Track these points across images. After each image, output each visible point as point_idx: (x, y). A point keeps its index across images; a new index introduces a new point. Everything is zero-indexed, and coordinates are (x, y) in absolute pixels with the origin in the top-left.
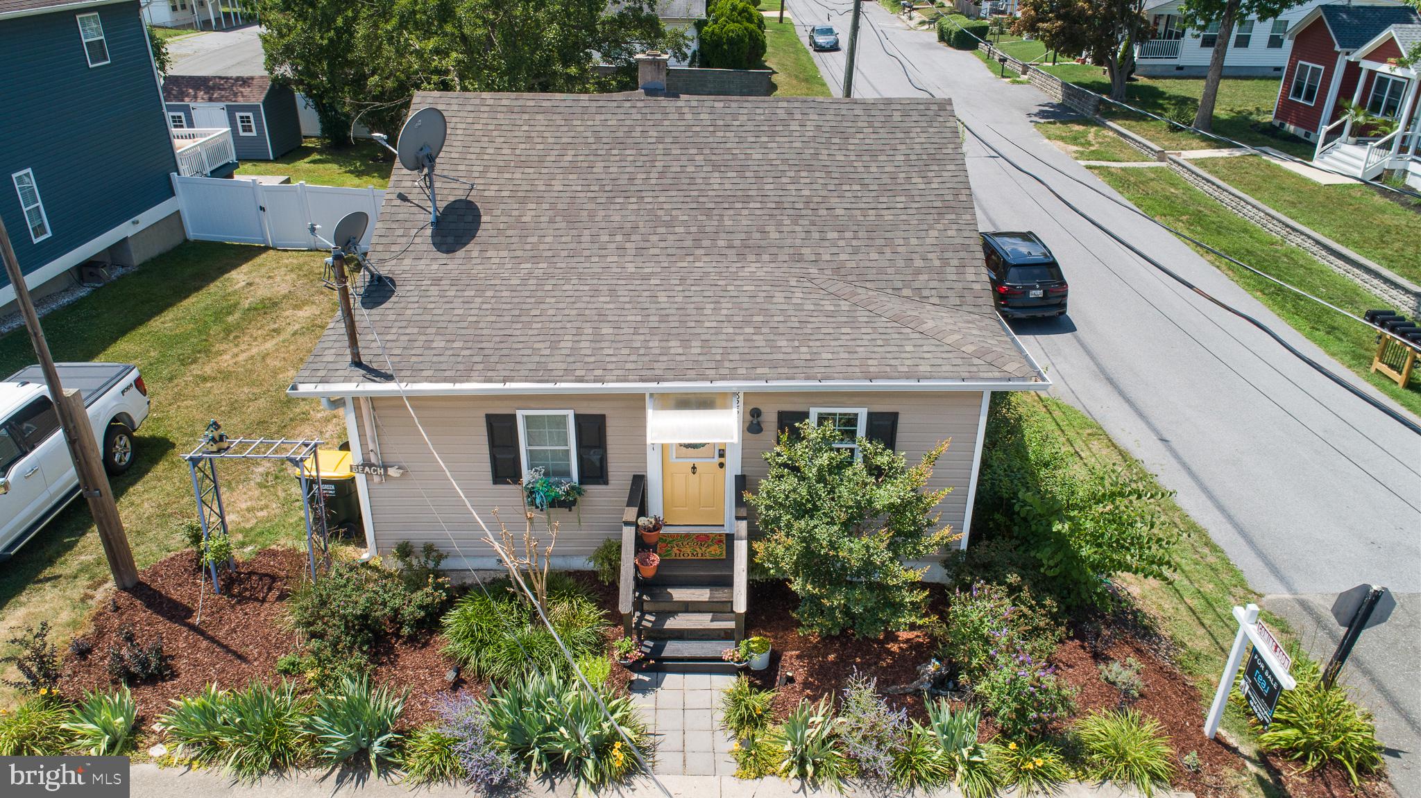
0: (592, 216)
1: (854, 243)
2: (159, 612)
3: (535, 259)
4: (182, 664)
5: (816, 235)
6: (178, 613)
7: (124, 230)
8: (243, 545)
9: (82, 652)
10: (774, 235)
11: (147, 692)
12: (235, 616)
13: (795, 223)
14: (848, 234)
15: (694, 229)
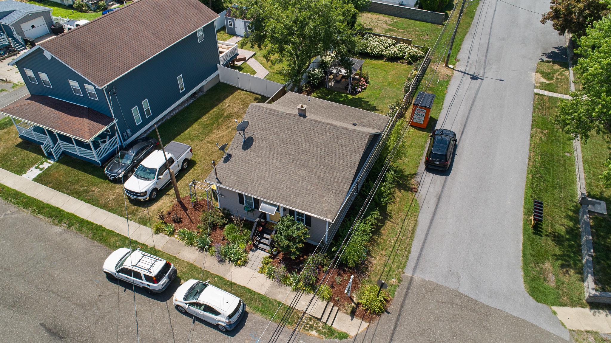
0: (275, 148)
1: (326, 171)
2: (183, 208)
3: (259, 157)
4: (183, 221)
5: (318, 166)
6: (185, 209)
7: (203, 83)
8: (200, 196)
9: (169, 214)
10: (310, 164)
11: (177, 224)
12: (194, 213)
13: (315, 162)
14: (325, 168)
15: (294, 157)
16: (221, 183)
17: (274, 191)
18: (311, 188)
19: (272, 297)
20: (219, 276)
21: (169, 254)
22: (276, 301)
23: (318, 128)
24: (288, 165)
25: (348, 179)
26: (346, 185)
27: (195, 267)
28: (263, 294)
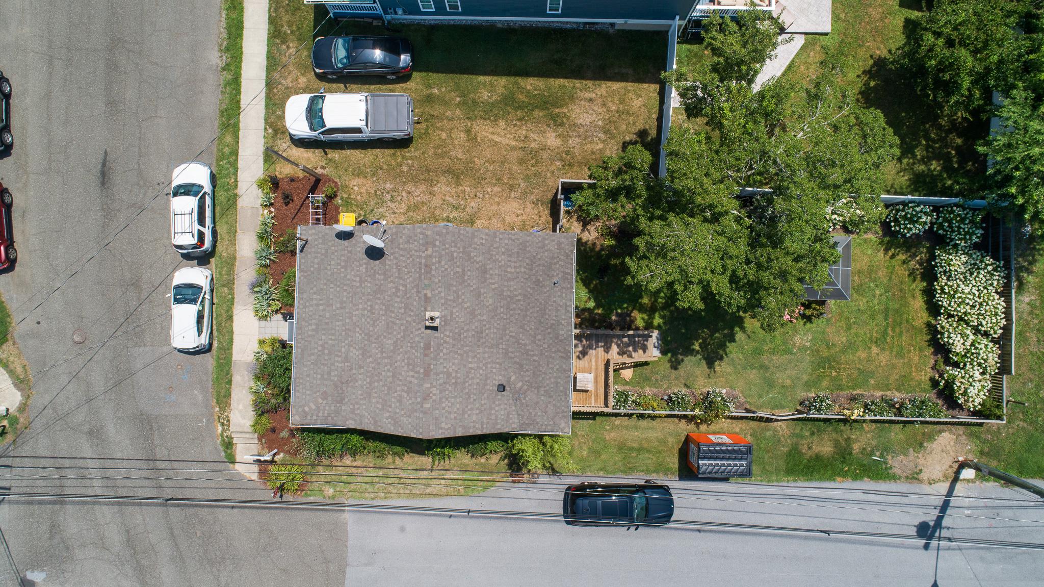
0: (378, 298)
3: (361, 281)
9: (292, 180)
11: (282, 201)
13: (373, 368)
14: (368, 385)
15: (371, 333)
16: (301, 251)
17: (313, 330)
18: (334, 376)
19: (234, 370)
20: (233, 298)
21: (236, 222)
22: (231, 376)
23: (416, 354)
24: (360, 329)
25: (361, 423)
26: (353, 423)
27: (233, 264)
28: (234, 358)
